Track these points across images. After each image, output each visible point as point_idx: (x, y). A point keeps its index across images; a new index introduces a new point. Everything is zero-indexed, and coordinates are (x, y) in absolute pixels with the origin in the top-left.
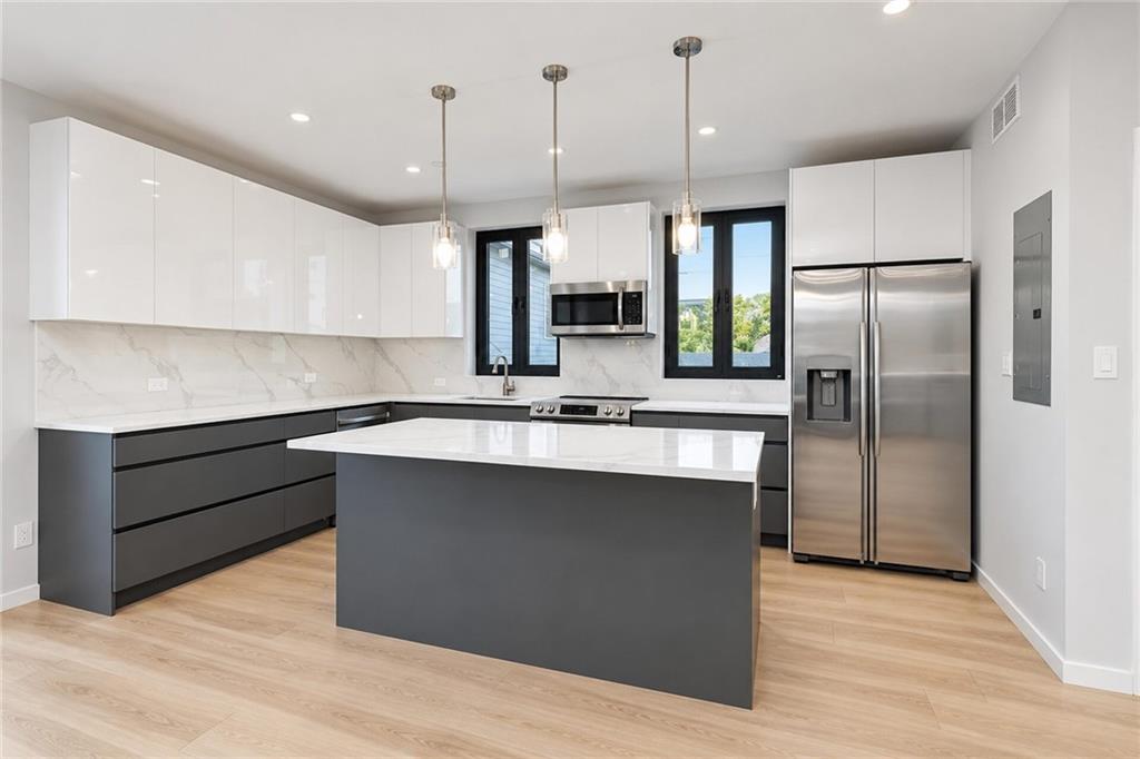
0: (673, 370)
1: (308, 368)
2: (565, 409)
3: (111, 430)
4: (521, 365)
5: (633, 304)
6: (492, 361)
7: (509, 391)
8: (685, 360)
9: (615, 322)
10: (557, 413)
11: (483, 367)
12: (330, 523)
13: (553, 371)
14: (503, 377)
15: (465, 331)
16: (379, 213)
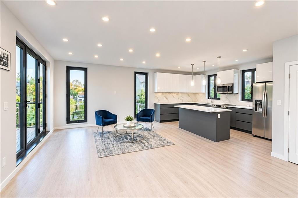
2: (216, 106)
4: (215, 98)
7: (212, 102)
10: (215, 106)
14: (211, 100)
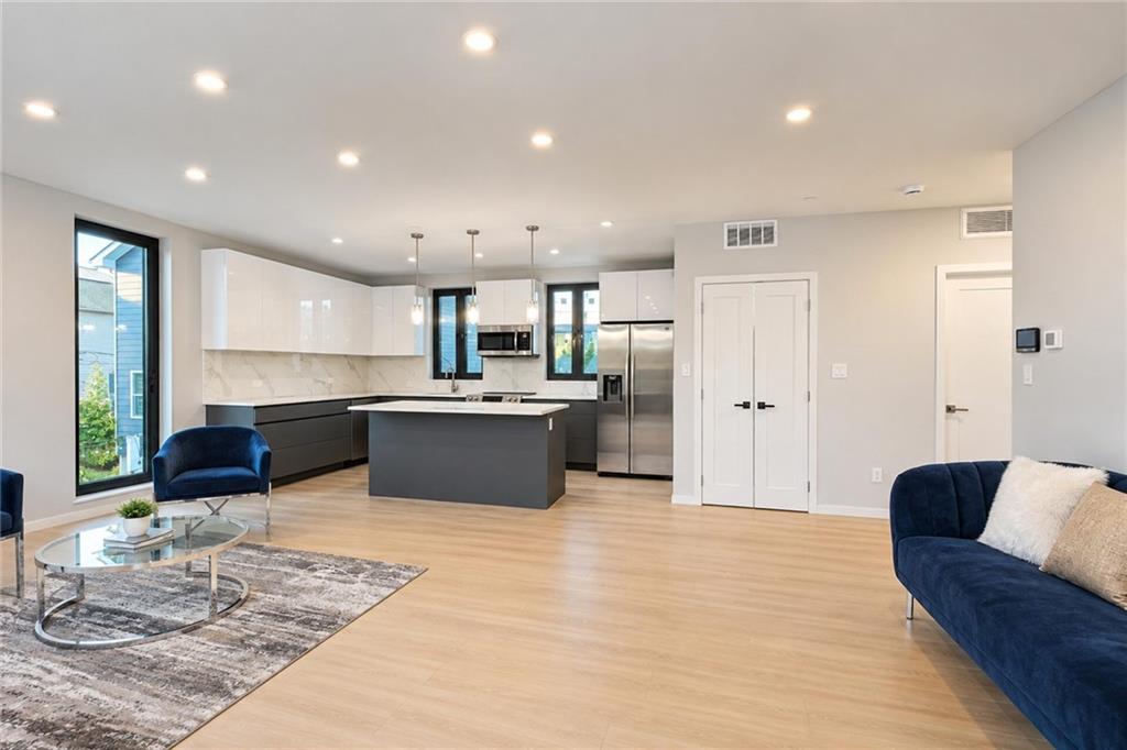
0: (551, 374)
1: (330, 376)
3: (253, 405)
5: (524, 341)
6: (443, 371)
8: (559, 370)
9: (513, 349)
11: (437, 374)
12: (364, 461)
13: (479, 376)
15: (425, 352)
16: (370, 280)
